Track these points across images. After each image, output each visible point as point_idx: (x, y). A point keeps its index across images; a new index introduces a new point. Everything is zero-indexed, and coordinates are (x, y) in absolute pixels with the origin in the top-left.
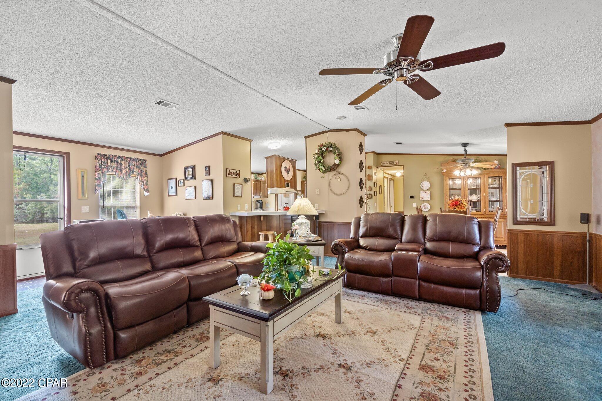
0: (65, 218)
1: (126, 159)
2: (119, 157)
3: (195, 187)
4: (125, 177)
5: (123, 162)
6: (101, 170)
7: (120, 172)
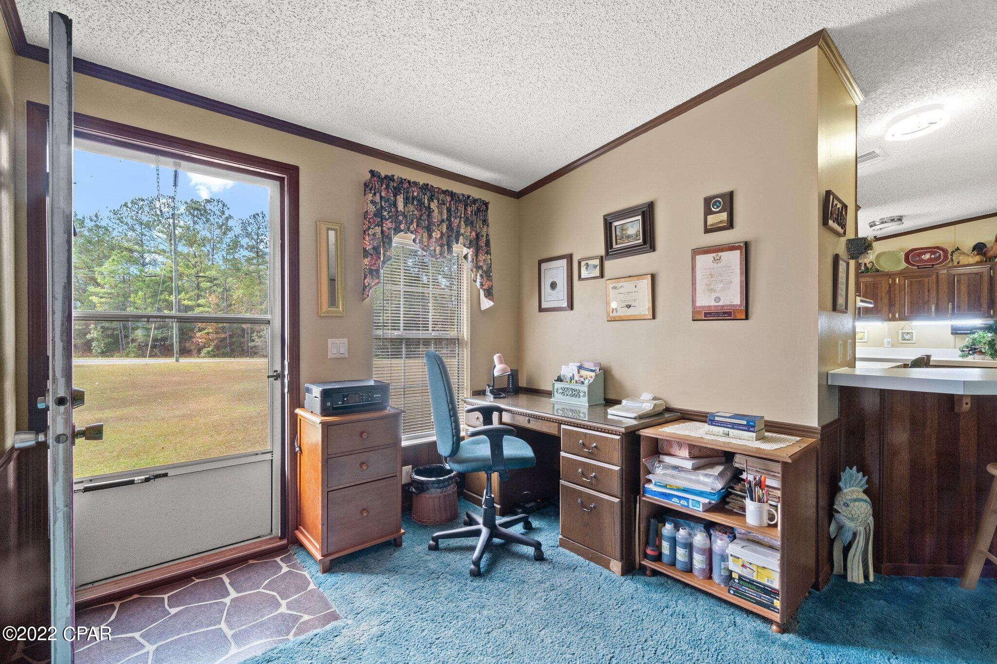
0: (284, 376)
1: (441, 196)
2: (425, 188)
3: (653, 277)
4: (438, 252)
5: (434, 206)
6: (380, 224)
7: (425, 235)
